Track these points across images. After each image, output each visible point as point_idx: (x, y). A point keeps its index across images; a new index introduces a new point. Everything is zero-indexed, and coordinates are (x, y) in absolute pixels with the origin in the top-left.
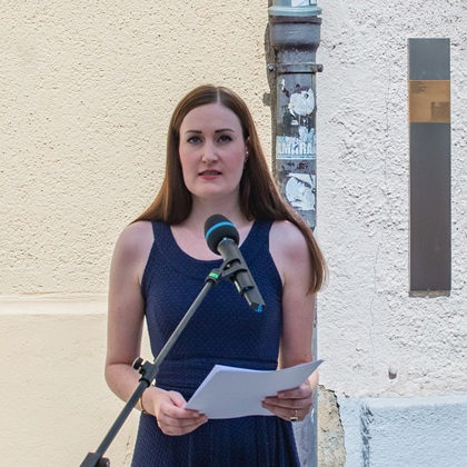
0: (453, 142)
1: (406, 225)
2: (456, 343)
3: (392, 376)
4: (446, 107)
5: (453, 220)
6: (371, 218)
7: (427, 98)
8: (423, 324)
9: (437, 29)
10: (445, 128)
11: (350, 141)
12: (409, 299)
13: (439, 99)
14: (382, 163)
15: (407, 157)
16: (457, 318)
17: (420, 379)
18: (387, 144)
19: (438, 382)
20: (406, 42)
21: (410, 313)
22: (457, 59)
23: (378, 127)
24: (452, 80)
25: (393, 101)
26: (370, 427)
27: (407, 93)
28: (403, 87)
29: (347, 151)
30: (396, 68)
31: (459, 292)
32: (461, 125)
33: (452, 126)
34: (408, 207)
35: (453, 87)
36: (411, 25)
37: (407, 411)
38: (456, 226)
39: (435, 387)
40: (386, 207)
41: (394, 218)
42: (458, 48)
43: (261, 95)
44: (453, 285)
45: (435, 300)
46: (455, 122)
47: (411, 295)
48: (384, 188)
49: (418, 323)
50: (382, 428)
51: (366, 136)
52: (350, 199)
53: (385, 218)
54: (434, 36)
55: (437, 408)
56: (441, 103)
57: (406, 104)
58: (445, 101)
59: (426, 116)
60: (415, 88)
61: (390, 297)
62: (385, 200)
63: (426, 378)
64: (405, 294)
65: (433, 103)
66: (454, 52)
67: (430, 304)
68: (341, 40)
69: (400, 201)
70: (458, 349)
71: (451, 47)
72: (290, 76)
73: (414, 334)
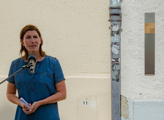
0: (155, 38)
1: (144, 58)
2: (156, 87)
3: (141, 94)
4: (154, 29)
5: (155, 57)
6: (135, 57)
8: (148, 82)
9: (152, 10)
11: (130, 38)
12: (145, 76)
13: (152, 28)
14: (138, 43)
15: (144, 42)
16: (157, 81)
17: (147, 95)
18: (139, 39)
19: (152, 96)
20: (144, 14)
21: (145, 79)
22: (157, 18)
23: (137, 34)
25: (141, 28)
26: (134, 106)
28: (143, 25)
29: (129, 40)
30: (142, 20)
31: (157, 74)
32: (158, 34)
33: (155, 34)
34: (144, 54)
35: (156, 24)
36: (146, 9)
37: (143, 102)
38: (157, 59)
39: (151, 97)
40: (139, 54)
41: (141, 57)
42: (157, 15)
43: (108, 27)
44: (155, 73)
45: (151, 76)
47: (145, 75)
48: (138, 49)
49: (147, 82)
50: (137, 106)
51: (134, 37)
52: (130, 52)
53: (139, 57)
54: (151, 12)
55: (150, 102)
57: (144, 29)
58: (153, 28)
59: (149, 32)
60: (146, 25)
61: (140, 76)
62: (139, 52)
63: (149, 95)
64: (144, 74)
65: (150, 29)
66: (156, 16)
67: (150, 77)
68: (128, 14)
69: (142, 53)
70: (157, 88)
71: (155, 15)
72: (113, 22)
73: (146, 84)
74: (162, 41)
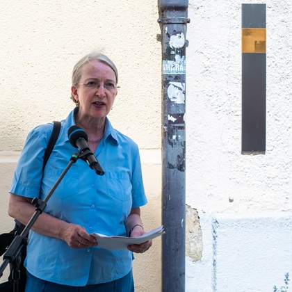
0: (267, 64)
1: (240, 113)
2: (268, 182)
3: (231, 201)
4: (263, 44)
5: (267, 110)
6: (219, 109)
7: (252, 39)
8: (249, 171)
10: (263, 57)
11: (207, 64)
12: (241, 156)
13: (259, 39)
14: (226, 76)
15: (241, 73)
16: (269, 167)
17: (247, 203)
18: (229, 65)
19: (257, 205)
20: (240, 6)
21: (242, 164)
22: (270, 16)
23: (223, 55)
24: (267, 28)
25: (232, 40)
26: (217, 230)
27: (241, 36)
28: (239, 32)
29: (205, 69)
30: (234, 20)
31: (270, 152)
32: (272, 55)
33: (267, 55)
34: (240, 102)
35: (268, 32)
37: (238, 221)
38: (269, 114)
39: (256, 208)
40: (229, 102)
41: (233, 109)
42: (272, 9)
43: (155, 36)
44: (267, 148)
45: (256, 156)
46: (269, 52)
47: (242, 153)
48: (227, 91)
49: (246, 170)
50: (224, 230)
51: (216, 61)
52: (207, 97)
53: (228, 108)
54: (257, 2)
55: (256, 220)
56: (260, 42)
57: (240, 42)
58: (263, 40)
59: (251, 49)
60: (245, 33)
61: (229, 154)
62: (227, 98)
63: (251, 202)
64: (239, 152)
65: (256, 42)
66: (268, 12)
67: (253, 159)
69: (236, 99)
70: (269, 186)
71: (267, 8)
72: (170, 25)
73: (244, 176)
74: (281, 72)
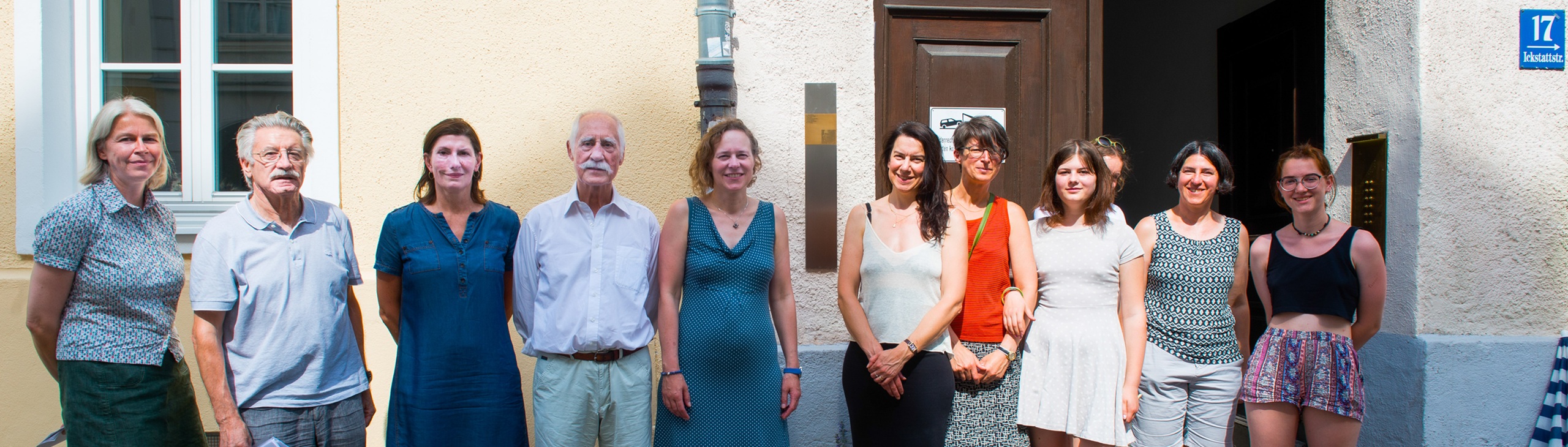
0: (838, 159)
4: (833, 134)
5: (838, 217)
7: (819, 127)
8: (816, 293)
9: (827, 77)
10: (833, 150)
12: (805, 274)
13: (827, 128)
14: (785, 174)
15: (804, 170)
17: (814, 333)
18: (789, 161)
19: (828, 335)
20: (803, 86)
21: (806, 284)
22: (842, 99)
23: (782, 148)
24: (838, 114)
25: (793, 129)
27: (804, 123)
28: (801, 119)
30: (796, 105)
32: (845, 147)
33: (838, 148)
34: (804, 207)
35: (839, 119)
36: (807, 74)
38: (842, 221)
39: (825, 339)
40: (789, 206)
42: (842, 90)
43: (695, 125)
45: (825, 275)
46: (840, 144)
47: (807, 271)
48: (787, 193)
49: (813, 291)
51: (773, 155)
54: (824, 82)
56: (829, 131)
57: (803, 131)
58: (832, 128)
59: (818, 140)
60: (810, 119)
62: (788, 201)
63: (819, 332)
64: (802, 270)
65: (823, 131)
66: (839, 94)
67: (821, 278)
68: (754, 85)
69: (799, 203)
71: (837, 90)
72: (709, 109)
73: (810, 299)
74: (857, 168)
